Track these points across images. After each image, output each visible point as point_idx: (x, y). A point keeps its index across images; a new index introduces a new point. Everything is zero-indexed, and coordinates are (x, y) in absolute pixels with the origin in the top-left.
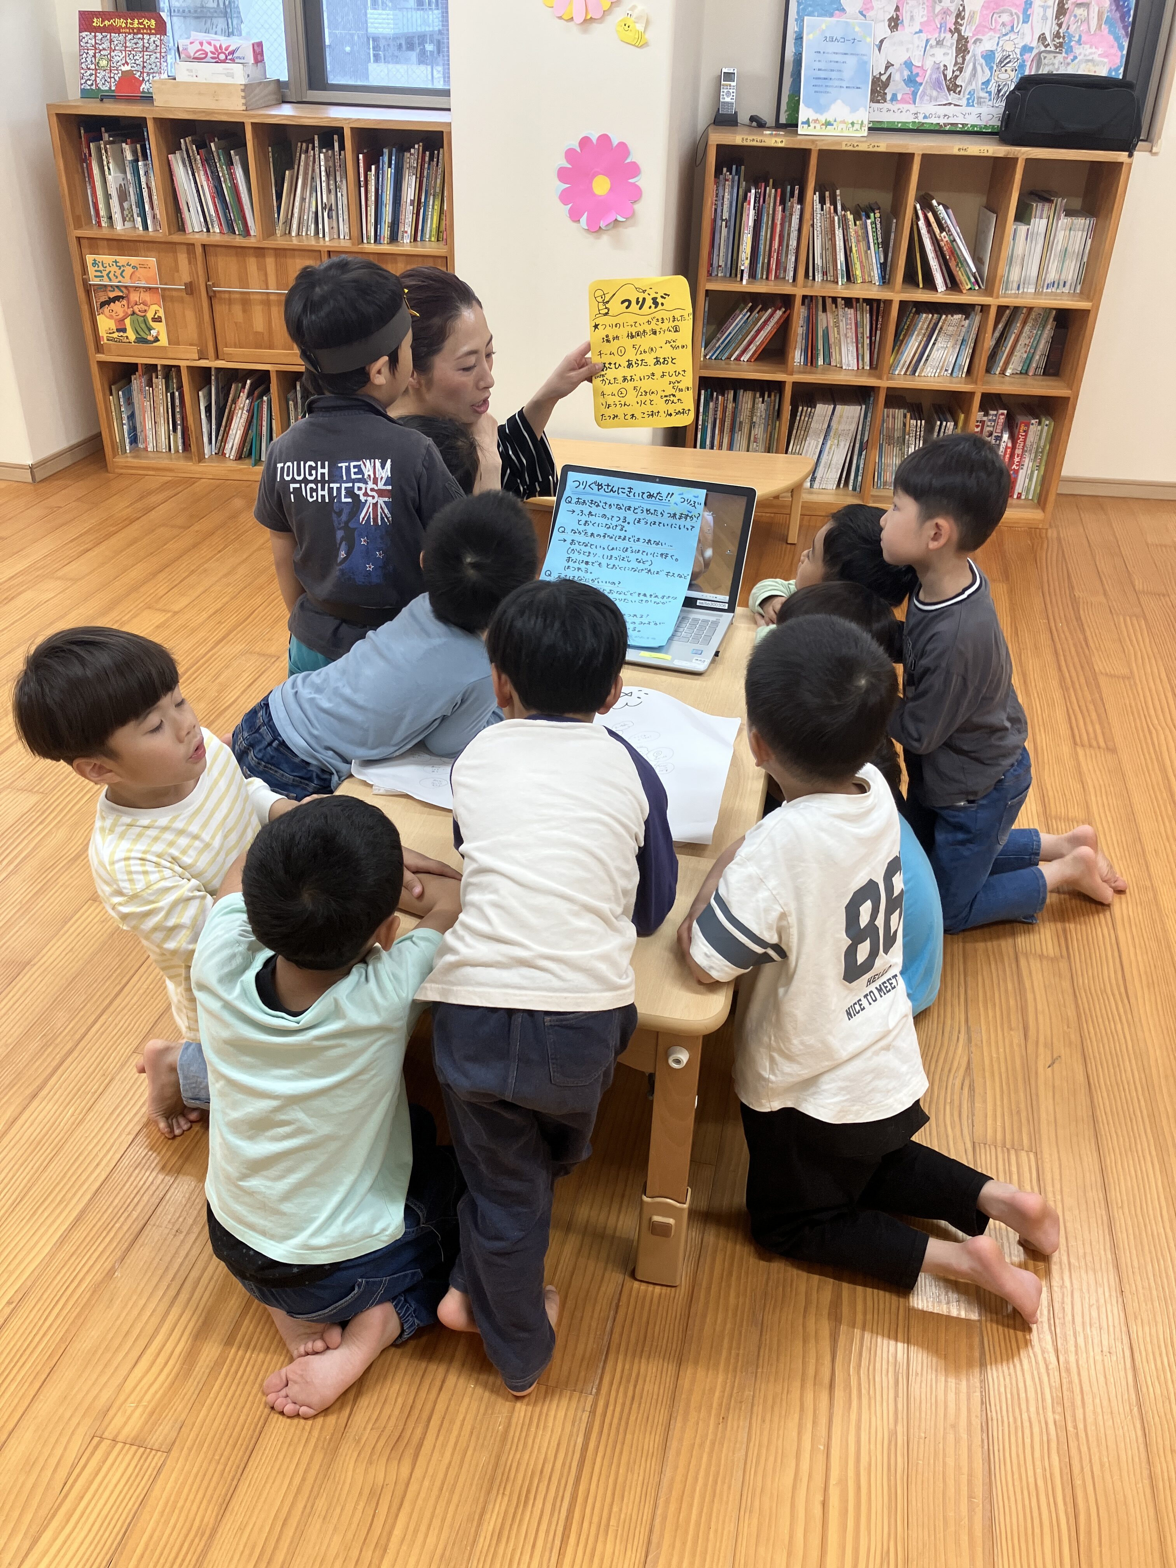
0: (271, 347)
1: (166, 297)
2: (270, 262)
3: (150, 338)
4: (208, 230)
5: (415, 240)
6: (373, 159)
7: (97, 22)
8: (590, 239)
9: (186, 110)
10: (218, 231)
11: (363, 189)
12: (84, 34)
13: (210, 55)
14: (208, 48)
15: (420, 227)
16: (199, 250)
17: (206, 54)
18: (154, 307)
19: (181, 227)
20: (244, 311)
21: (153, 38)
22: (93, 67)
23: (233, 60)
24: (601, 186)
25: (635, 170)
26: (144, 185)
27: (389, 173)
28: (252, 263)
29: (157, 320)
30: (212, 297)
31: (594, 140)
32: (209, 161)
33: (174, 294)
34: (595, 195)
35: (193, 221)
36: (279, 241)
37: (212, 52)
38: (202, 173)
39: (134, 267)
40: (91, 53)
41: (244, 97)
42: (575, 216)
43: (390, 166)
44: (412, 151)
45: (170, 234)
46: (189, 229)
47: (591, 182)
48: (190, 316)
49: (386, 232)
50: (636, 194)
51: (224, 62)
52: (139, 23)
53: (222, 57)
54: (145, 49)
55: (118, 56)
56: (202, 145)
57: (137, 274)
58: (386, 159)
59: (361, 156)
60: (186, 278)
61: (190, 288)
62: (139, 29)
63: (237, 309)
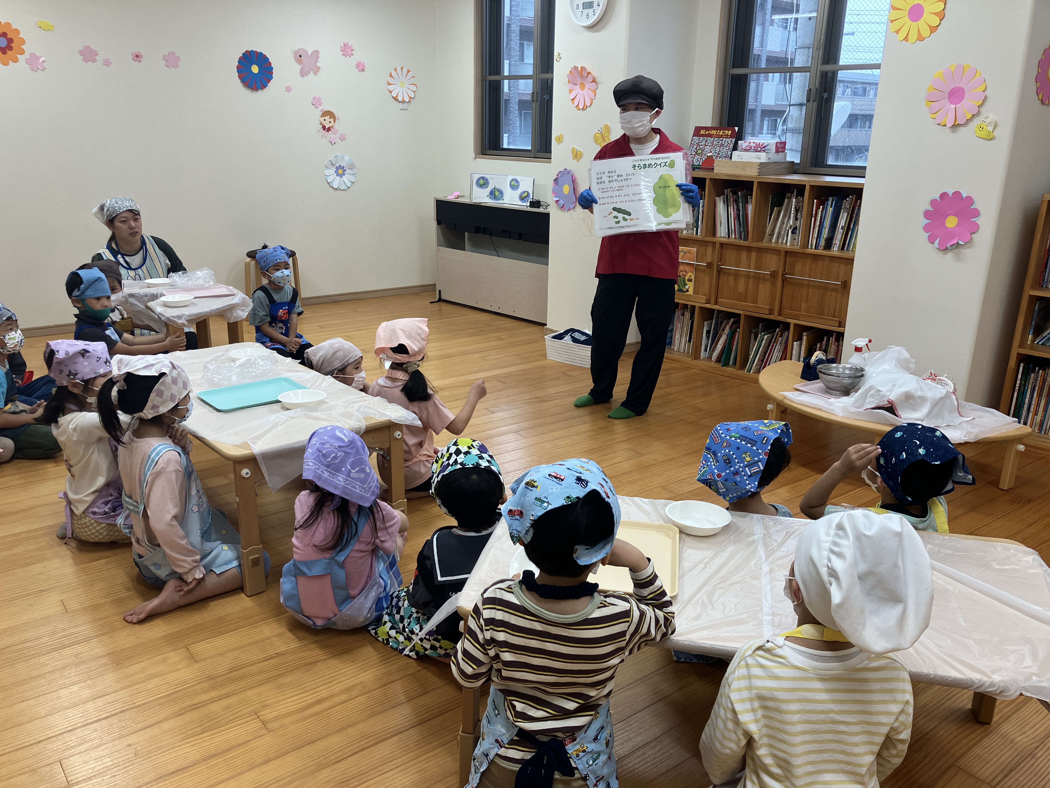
0: (745, 301)
1: (697, 268)
2: (754, 255)
3: (684, 290)
4: (729, 237)
5: (843, 248)
6: (822, 202)
7: (702, 132)
8: (940, 254)
9: (727, 175)
10: (733, 237)
11: (813, 219)
12: (694, 138)
13: (753, 148)
14: (752, 145)
15: (847, 242)
16: (718, 246)
17: (751, 147)
18: (691, 274)
19: (714, 234)
20: (735, 280)
21: (728, 140)
22: (694, 153)
23: (764, 151)
24: (951, 222)
25: (976, 213)
26: (701, 212)
27: (830, 210)
28: (744, 255)
29: (690, 280)
30: (720, 271)
31: (950, 194)
32: (736, 201)
33: (702, 268)
34: (946, 228)
35: (722, 231)
36: (764, 244)
37: (754, 147)
38: (732, 207)
39: (685, 253)
40: (695, 147)
41: (758, 169)
42: (931, 240)
43: (831, 207)
44: (848, 199)
45: (706, 236)
46: (718, 235)
47: (945, 219)
48: (707, 279)
49: (822, 243)
50: (975, 229)
51: (759, 151)
52: (723, 133)
53: (759, 149)
54: (722, 145)
55: (708, 149)
56: (735, 193)
57: (685, 256)
58: (830, 203)
59: (815, 201)
60: (709, 260)
61: (710, 265)
62: (722, 135)
63: (731, 279)
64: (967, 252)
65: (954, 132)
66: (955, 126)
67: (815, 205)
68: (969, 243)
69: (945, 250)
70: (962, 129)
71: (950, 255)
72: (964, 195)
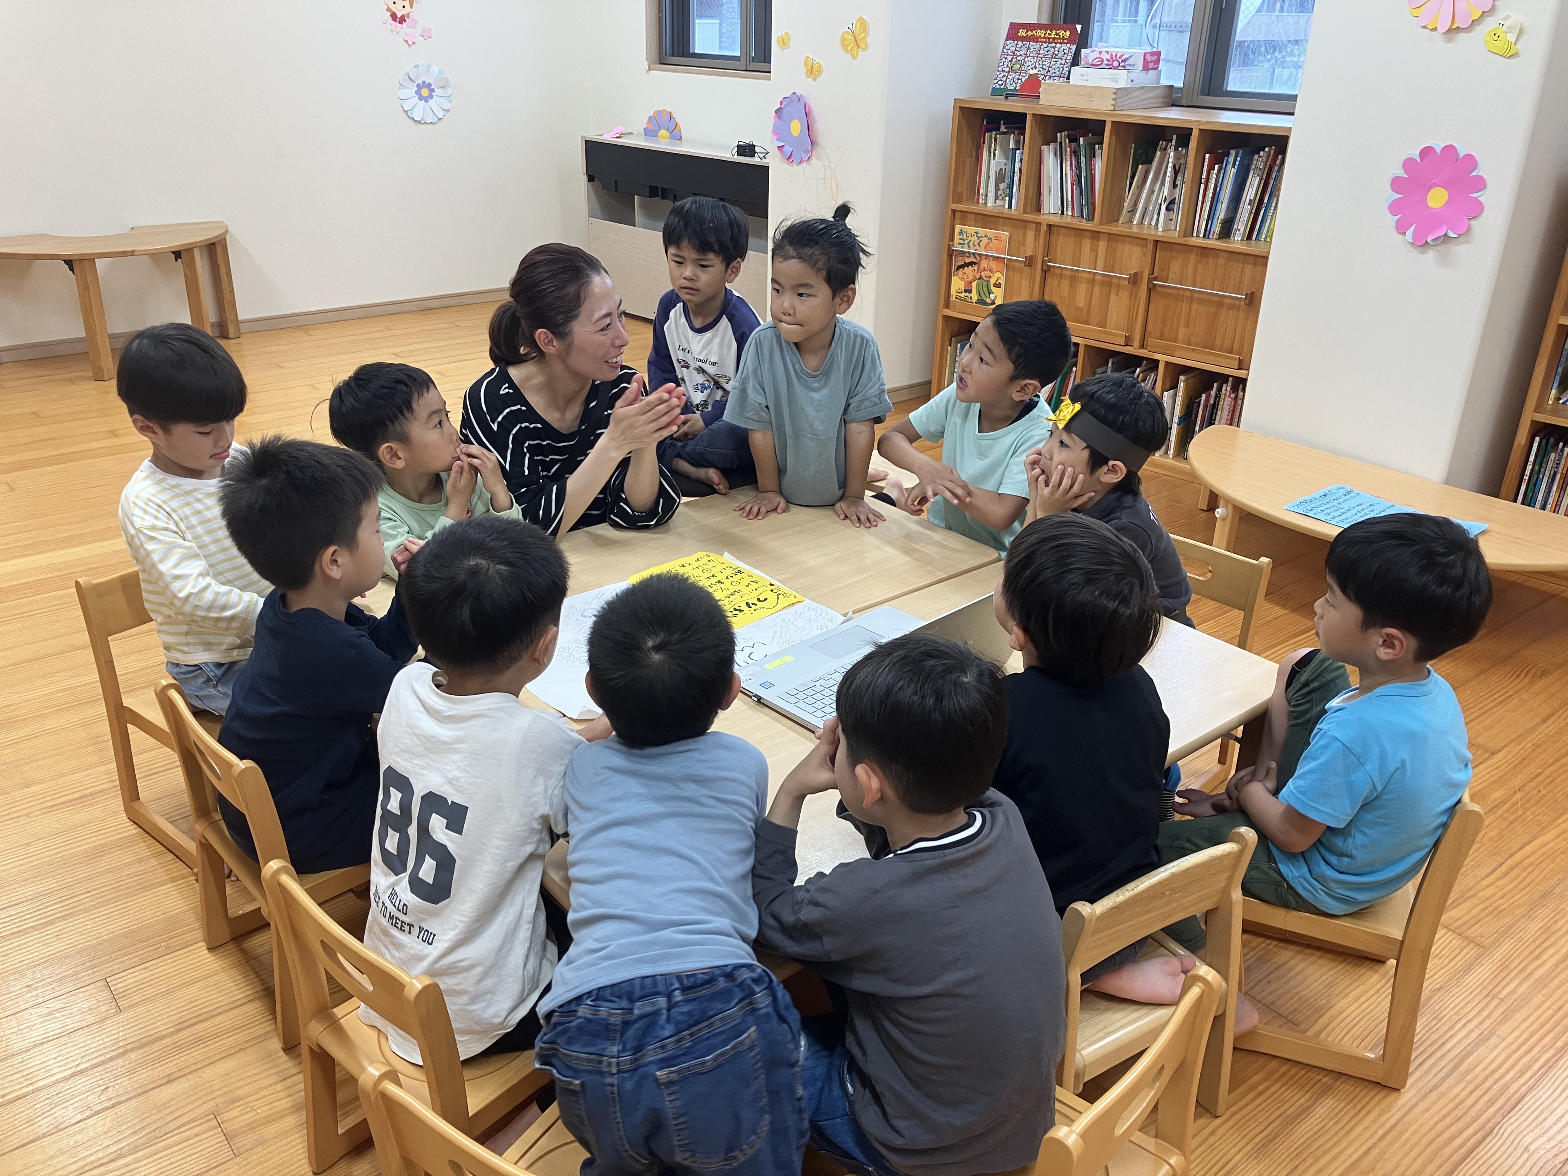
0: (1086, 322)
1: (1009, 266)
2: (1102, 245)
3: (988, 301)
4: (1062, 213)
5: (1249, 237)
6: (1219, 159)
7: (1022, 33)
8: (1415, 253)
9: (1060, 109)
10: (1070, 214)
11: (1202, 186)
12: (1008, 42)
13: (1106, 62)
14: (1105, 56)
15: (1257, 227)
16: (1044, 228)
17: (1103, 60)
18: (998, 275)
19: (1038, 209)
20: (1071, 286)
21: (1064, 46)
22: (1007, 70)
23: (1124, 67)
24: (1437, 198)
25: (1480, 184)
26: (1017, 170)
27: (1232, 172)
28: (1087, 244)
29: (998, 286)
30: (1046, 271)
31: (1438, 150)
32: (1076, 153)
33: (1017, 265)
34: (1428, 208)
35: (1051, 203)
36: (1120, 228)
37: (1108, 60)
38: (1069, 163)
39: (990, 239)
40: (1009, 58)
41: (1114, 99)
42: (1401, 229)
43: (1233, 166)
44: (1262, 153)
45: (1025, 212)
46: (1045, 210)
47: (1427, 194)
48: (1025, 284)
49: (1217, 228)
50: (1477, 210)
51: (1116, 68)
52: (1057, 34)
53: (1116, 64)
54: (1054, 55)
55: (1030, 62)
56: (1073, 140)
57: (991, 245)
58: (1231, 159)
59: (1207, 156)
60: (1029, 253)
61: (1030, 261)
62: (1054, 39)
63: (1065, 284)
64: (1460, 250)
65: (1450, 40)
66: (1452, 31)
67: (1206, 163)
68: (1465, 234)
69: (1422, 245)
70: (1462, 35)
71: (1431, 255)
72: (1462, 153)
